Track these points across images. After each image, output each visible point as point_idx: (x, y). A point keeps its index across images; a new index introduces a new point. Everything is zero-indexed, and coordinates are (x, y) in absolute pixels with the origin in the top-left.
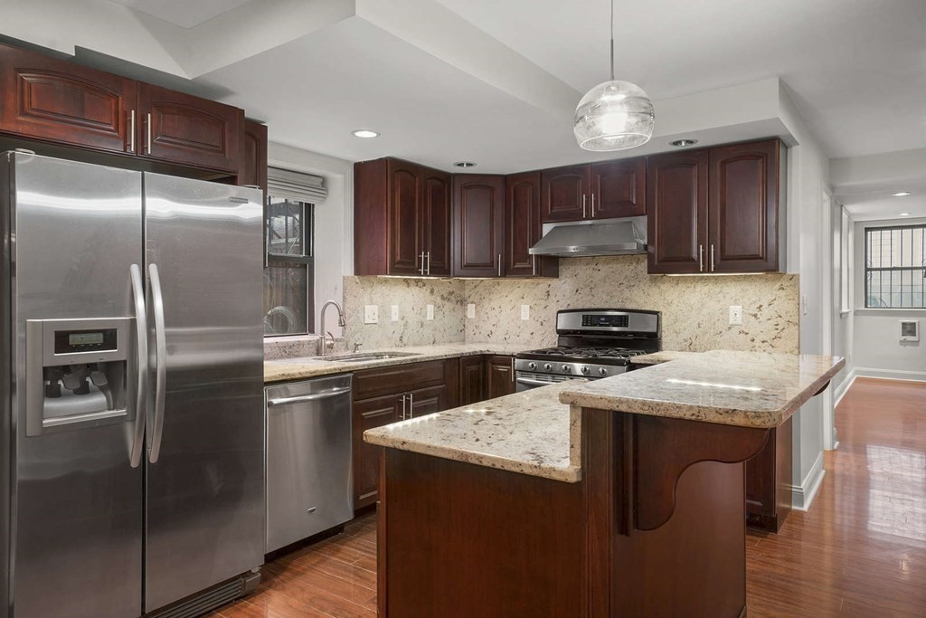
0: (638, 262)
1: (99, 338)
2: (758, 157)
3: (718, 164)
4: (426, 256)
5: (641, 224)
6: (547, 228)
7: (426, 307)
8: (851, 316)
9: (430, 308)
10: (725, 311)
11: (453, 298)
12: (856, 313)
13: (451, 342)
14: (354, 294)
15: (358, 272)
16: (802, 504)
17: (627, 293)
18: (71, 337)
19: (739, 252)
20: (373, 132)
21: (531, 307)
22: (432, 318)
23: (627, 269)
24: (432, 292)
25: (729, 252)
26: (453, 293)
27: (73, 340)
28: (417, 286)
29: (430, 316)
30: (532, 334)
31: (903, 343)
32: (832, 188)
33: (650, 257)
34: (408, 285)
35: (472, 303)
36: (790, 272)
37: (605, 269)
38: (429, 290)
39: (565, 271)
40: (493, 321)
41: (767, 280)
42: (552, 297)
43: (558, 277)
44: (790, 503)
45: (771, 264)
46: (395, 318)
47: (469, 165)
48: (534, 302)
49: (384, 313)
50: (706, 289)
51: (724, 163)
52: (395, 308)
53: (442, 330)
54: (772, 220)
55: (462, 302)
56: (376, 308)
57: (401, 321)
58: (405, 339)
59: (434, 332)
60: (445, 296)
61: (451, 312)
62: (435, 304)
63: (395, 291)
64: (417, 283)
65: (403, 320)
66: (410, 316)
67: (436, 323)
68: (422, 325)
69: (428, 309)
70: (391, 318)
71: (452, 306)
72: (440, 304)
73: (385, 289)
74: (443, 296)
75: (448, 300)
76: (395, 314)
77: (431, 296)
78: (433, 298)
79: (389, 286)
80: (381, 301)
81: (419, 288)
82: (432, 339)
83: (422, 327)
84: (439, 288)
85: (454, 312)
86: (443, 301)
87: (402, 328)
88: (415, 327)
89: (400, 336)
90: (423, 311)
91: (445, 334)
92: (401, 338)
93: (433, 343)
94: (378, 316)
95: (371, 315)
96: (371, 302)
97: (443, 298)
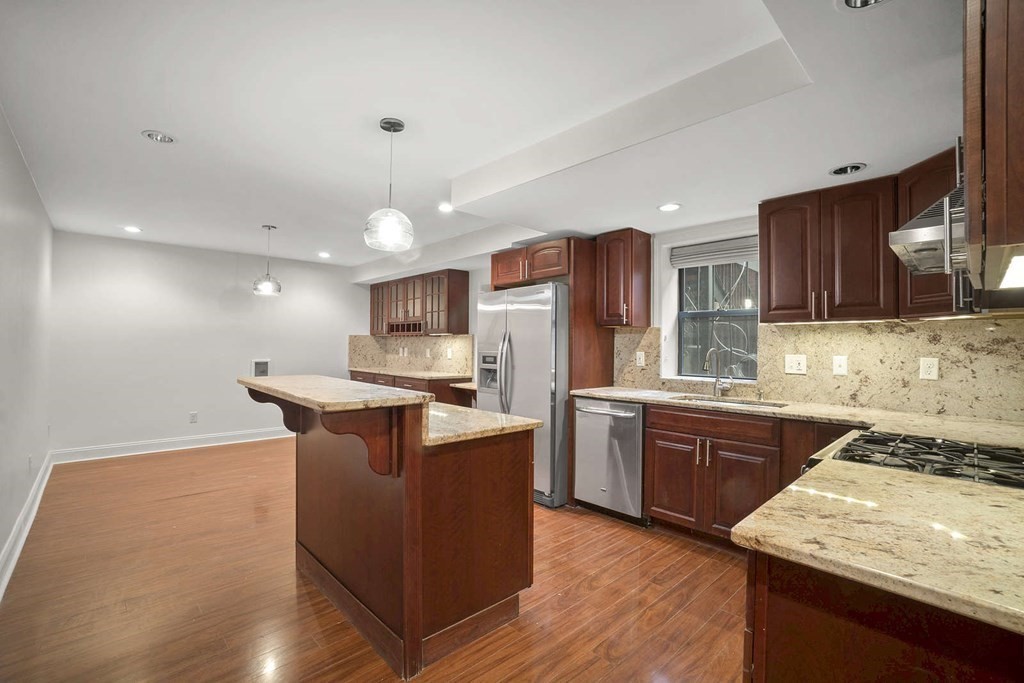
1: (492, 359)
7: (916, 360)
14: (770, 342)
20: (675, 204)
24: (935, 339)
27: (487, 359)
28: (892, 331)
34: (870, 331)
38: (922, 336)
46: (840, 370)
47: (856, 168)
49: (819, 363)
53: (968, 397)
56: (803, 358)
57: (852, 376)
58: (862, 399)
59: (938, 397)
60: (977, 345)
61: (1001, 371)
62: (943, 357)
63: (840, 339)
64: (892, 329)
65: (857, 374)
66: (874, 370)
67: (945, 385)
68: (905, 384)
69: (921, 363)
70: (832, 370)
71: (1007, 362)
72: (961, 357)
73: (821, 338)
74: (968, 345)
75: (991, 352)
76: (840, 366)
77: (932, 346)
78: (938, 348)
79: (828, 335)
80: (813, 350)
81: (896, 335)
82: (935, 407)
83: (905, 386)
84: (957, 335)
85: (1012, 373)
86: (969, 353)
87: (856, 384)
88: (886, 387)
89: (852, 392)
90: (909, 366)
91: (976, 404)
92: (854, 397)
93: (939, 413)
94: (809, 367)
95: (795, 366)
96: (797, 351)
97: (969, 347)
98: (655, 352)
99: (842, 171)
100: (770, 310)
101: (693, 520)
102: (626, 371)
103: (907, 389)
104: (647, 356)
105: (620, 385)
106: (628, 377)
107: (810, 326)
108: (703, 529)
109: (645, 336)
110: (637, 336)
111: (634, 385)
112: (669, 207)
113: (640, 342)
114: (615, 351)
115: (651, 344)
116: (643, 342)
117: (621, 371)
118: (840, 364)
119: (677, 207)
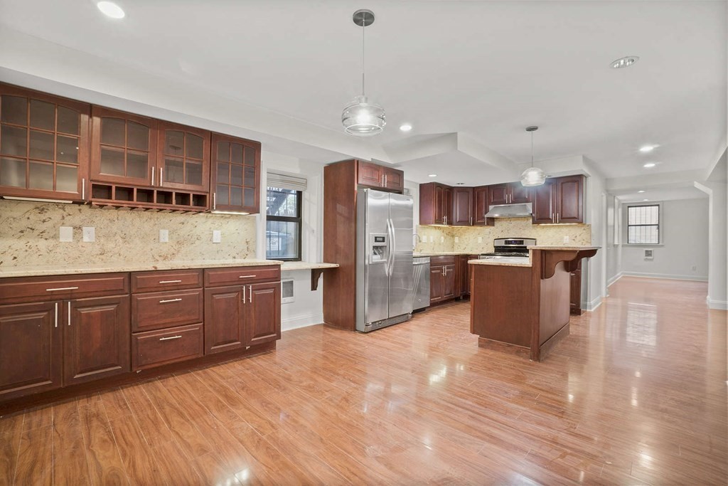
0: (528, 220)
1: (381, 239)
2: (575, 181)
3: (560, 184)
4: (445, 218)
5: (529, 206)
6: (491, 207)
8: (620, 247)
9: (442, 238)
10: (562, 238)
11: (450, 234)
12: (623, 246)
13: (449, 251)
14: (420, 231)
15: (420, 224)
16: (591, 309)
17: (523, 232)
19: (568, 216)
21: (482, 238)
23: (523, 223)
24: (443, 232)
25: (564, 216)
26: (450, 232)
27: (378, 239)
28: (438, 229)
29: (442, 241)
30: (483, 248)
31: (646, 260)
32: (607, 191)
33: (533, 218)
34: (436, 229)
35: (457, 236)
36: (588, 223)
37: (514, 223)
39: (497, 224)
40: (466, 243)
41: (579, 227)
42: (492, 234)
43: (494, 226)
44: (586, 308)
45: (580, 220)
46: (432, 241)
48: (484, 236)
49: (428, 239)
50: (555, 230)
51: (562, 183)
52: (431, 237)
53: (447, 245)
54: (580, 204)
55: (453, 236)
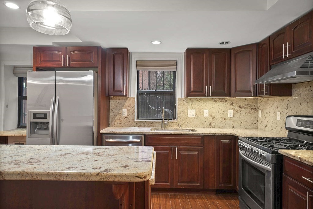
1: (42, 116)
4: (209, 88)
7: (227, 111)
11: (248, 107)
13: (246, 128)
14: (183, 105)
18: (37, 115)
20: (159, 41)
21: (280, 113)
22: (232, 116)
24: (232, 104)
26: (248, 104)
28: (221, 101)
29: (230, 115)
30: (281, 128)
34: (215, 101)
35: (260, 110)
38: (229, 103)
40: (267, 119)
42: (289, 108)
43: (292, 96)
47: (227, 43)
48: (282, 110)
49: (199, 113)
53: (239, 122)
55: (256, 109)
56: (194, 111)
57: (210, 117)
58: (213, 125)
59: (233, 123)
60: (242, 106)
61: (247, 114)
62: (234, 109)
63: (206, 104)
64: (221, 100)
65: (211, 116)
66: (216, 115)
67: (235, 119)
68: (225, 119)
69: (229, 112)
70: (204, 115)
71: (248, 111)
72: (238, 110)
73: (200, 103)
74: (240, 106)
75: (245, 108)
76: (206, 114)
77: (231, 106)
78: (232, 107)
79: (202, 102)
80: (197, 108)
81: (222, 103)
82: (232, 126)
83: (224, 120)
84: (237, 102)
85: (249, 114)
86: (240, 108)
87: (211, 120)
88: (219, 120)
89: (210, 123)
90: (225, 113)
91: (241, 124)
92: (210, 124)
93: (233, 128)
94: (196, 114)
95: (191, 114)
96: (192, 108)
97: (240, 107)
98: (132, 109)
99: (222, 43)
100: (190, 92)
101: (169, 184)
102: (116, 118)
103: (225, 121)
104: (128, 111)
105: (113, 126)
106: (118, 121)
107: (197, 99)
108: (174, 187)
109: (127, 101)
110: (122, 101)
111: (121, 125)
112: (156, 43)
113: (124, 104)
114: (110, 108)
115: (130, 105)
116: (126, 104)
117: (114, 118)
118: (206, 113)
119: (159, 43)
